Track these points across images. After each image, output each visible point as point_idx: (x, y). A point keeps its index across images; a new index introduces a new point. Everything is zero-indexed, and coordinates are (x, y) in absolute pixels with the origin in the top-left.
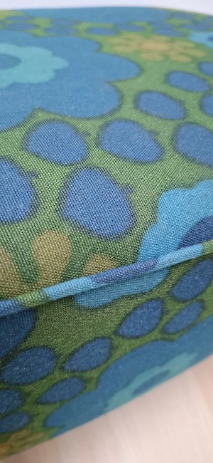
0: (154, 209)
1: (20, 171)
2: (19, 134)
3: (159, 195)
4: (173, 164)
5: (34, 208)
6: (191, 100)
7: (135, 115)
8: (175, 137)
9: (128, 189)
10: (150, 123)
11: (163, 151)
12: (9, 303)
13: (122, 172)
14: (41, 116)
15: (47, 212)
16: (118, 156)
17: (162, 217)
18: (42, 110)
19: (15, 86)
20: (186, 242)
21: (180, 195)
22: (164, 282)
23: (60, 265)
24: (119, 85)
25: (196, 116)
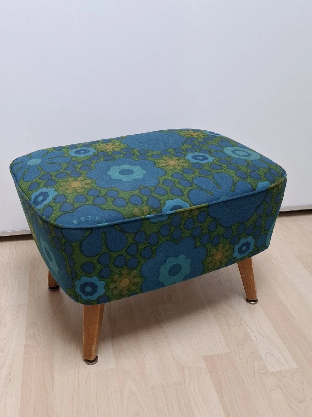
0: (165, 204)
1: (139, 197)
2: (138, 191)
3: (166, 201)
4: (170, 195)
5: (142, 203)
6: (177, 181)
7: (162, 186)
8: (170, 190)
9: (160, 200)
10: (165, 187)
11: (167, 193)
12: (139, 217)
13: (159, 197)
14: (142, 187)
15: (145, 204)
16: (158, 194)
17: (167, 204)
18: (142, 185)
19: (134, 180)
20: (171, 210)
21: (171, 201)
22: (168, 219)
23: (147, 212)
24: (159, 178)
25: (177, 185)
